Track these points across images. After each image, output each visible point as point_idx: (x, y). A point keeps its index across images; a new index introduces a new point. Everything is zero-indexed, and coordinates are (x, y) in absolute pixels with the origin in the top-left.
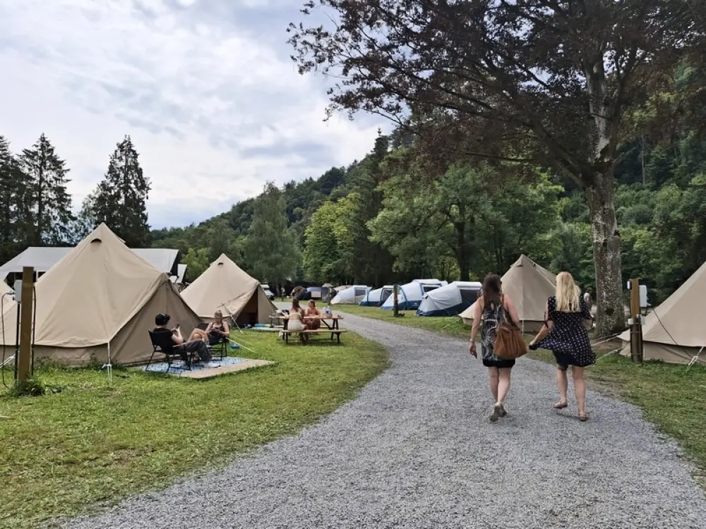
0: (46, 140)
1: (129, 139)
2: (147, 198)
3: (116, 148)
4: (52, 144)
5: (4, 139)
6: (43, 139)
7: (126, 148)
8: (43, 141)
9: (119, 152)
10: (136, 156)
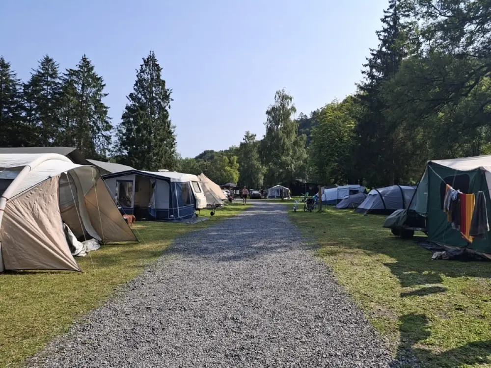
0: (88, 60)
1: (153, 55)
2: (170, 108)
3: (143, 63)
4: (92, 64)
5: (54, 61)
6: (84, 60)
7: (151, 63)
8: (84, 61)
9: (144, 66)
10: (159, 70)
